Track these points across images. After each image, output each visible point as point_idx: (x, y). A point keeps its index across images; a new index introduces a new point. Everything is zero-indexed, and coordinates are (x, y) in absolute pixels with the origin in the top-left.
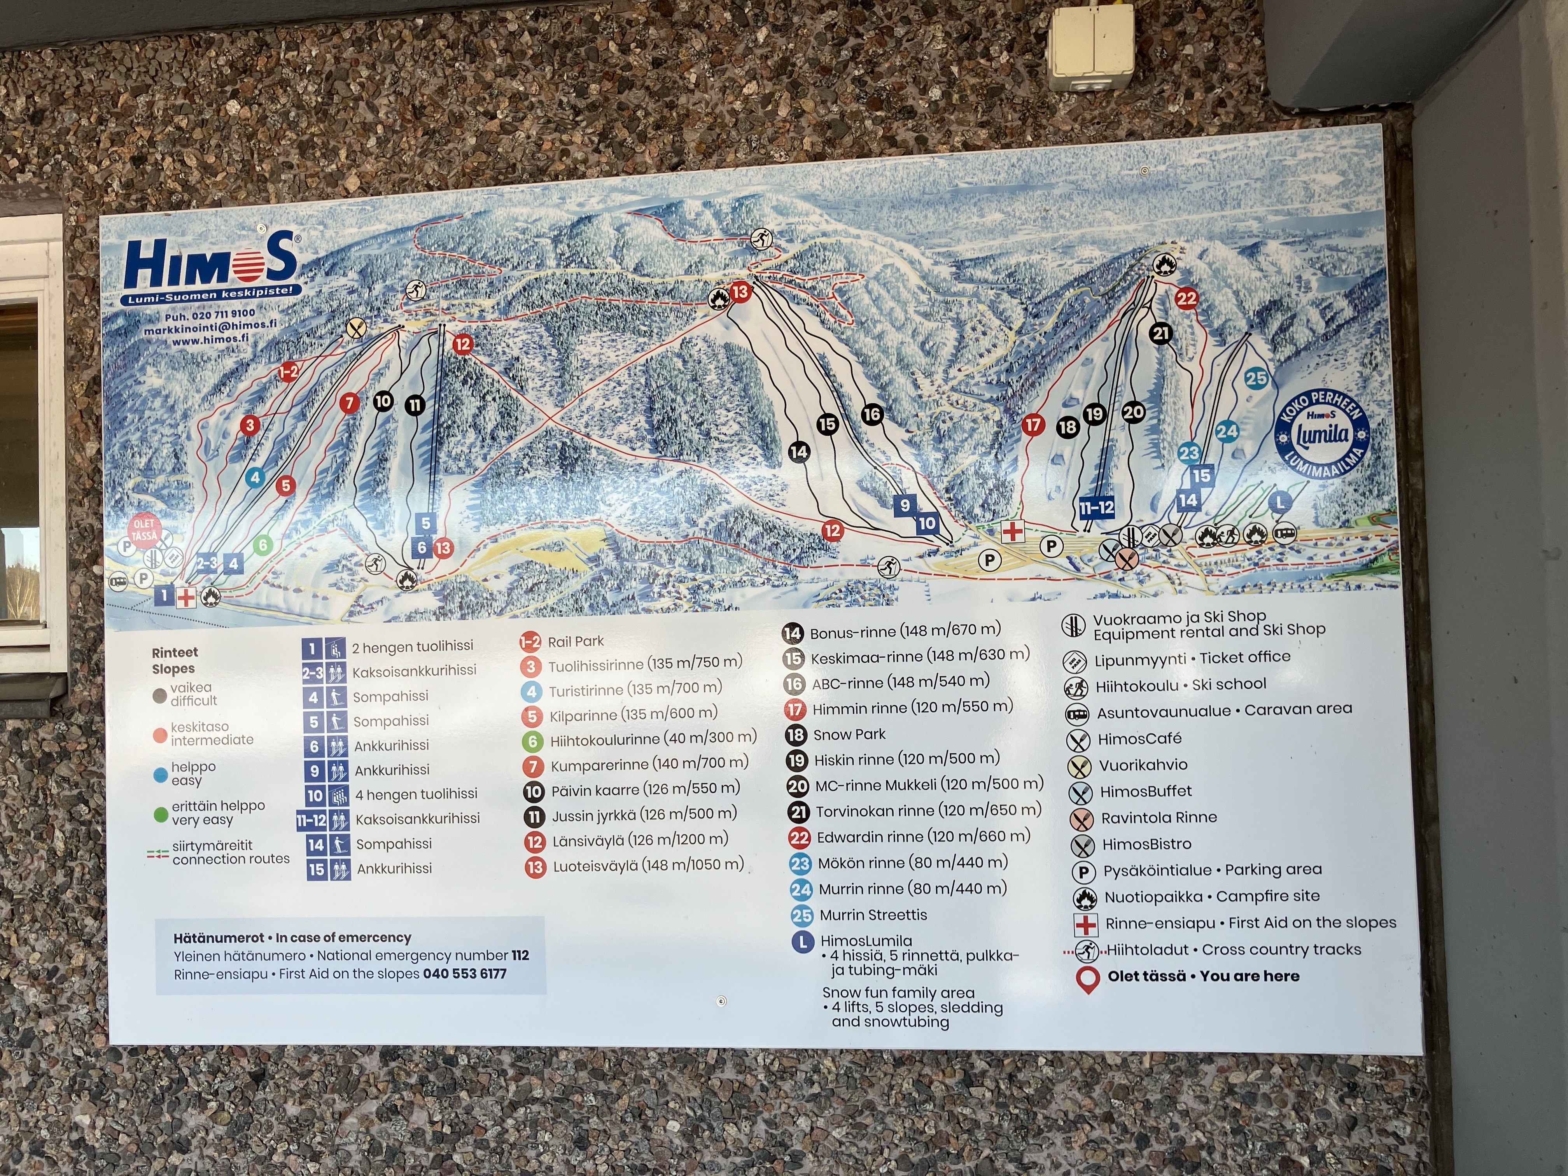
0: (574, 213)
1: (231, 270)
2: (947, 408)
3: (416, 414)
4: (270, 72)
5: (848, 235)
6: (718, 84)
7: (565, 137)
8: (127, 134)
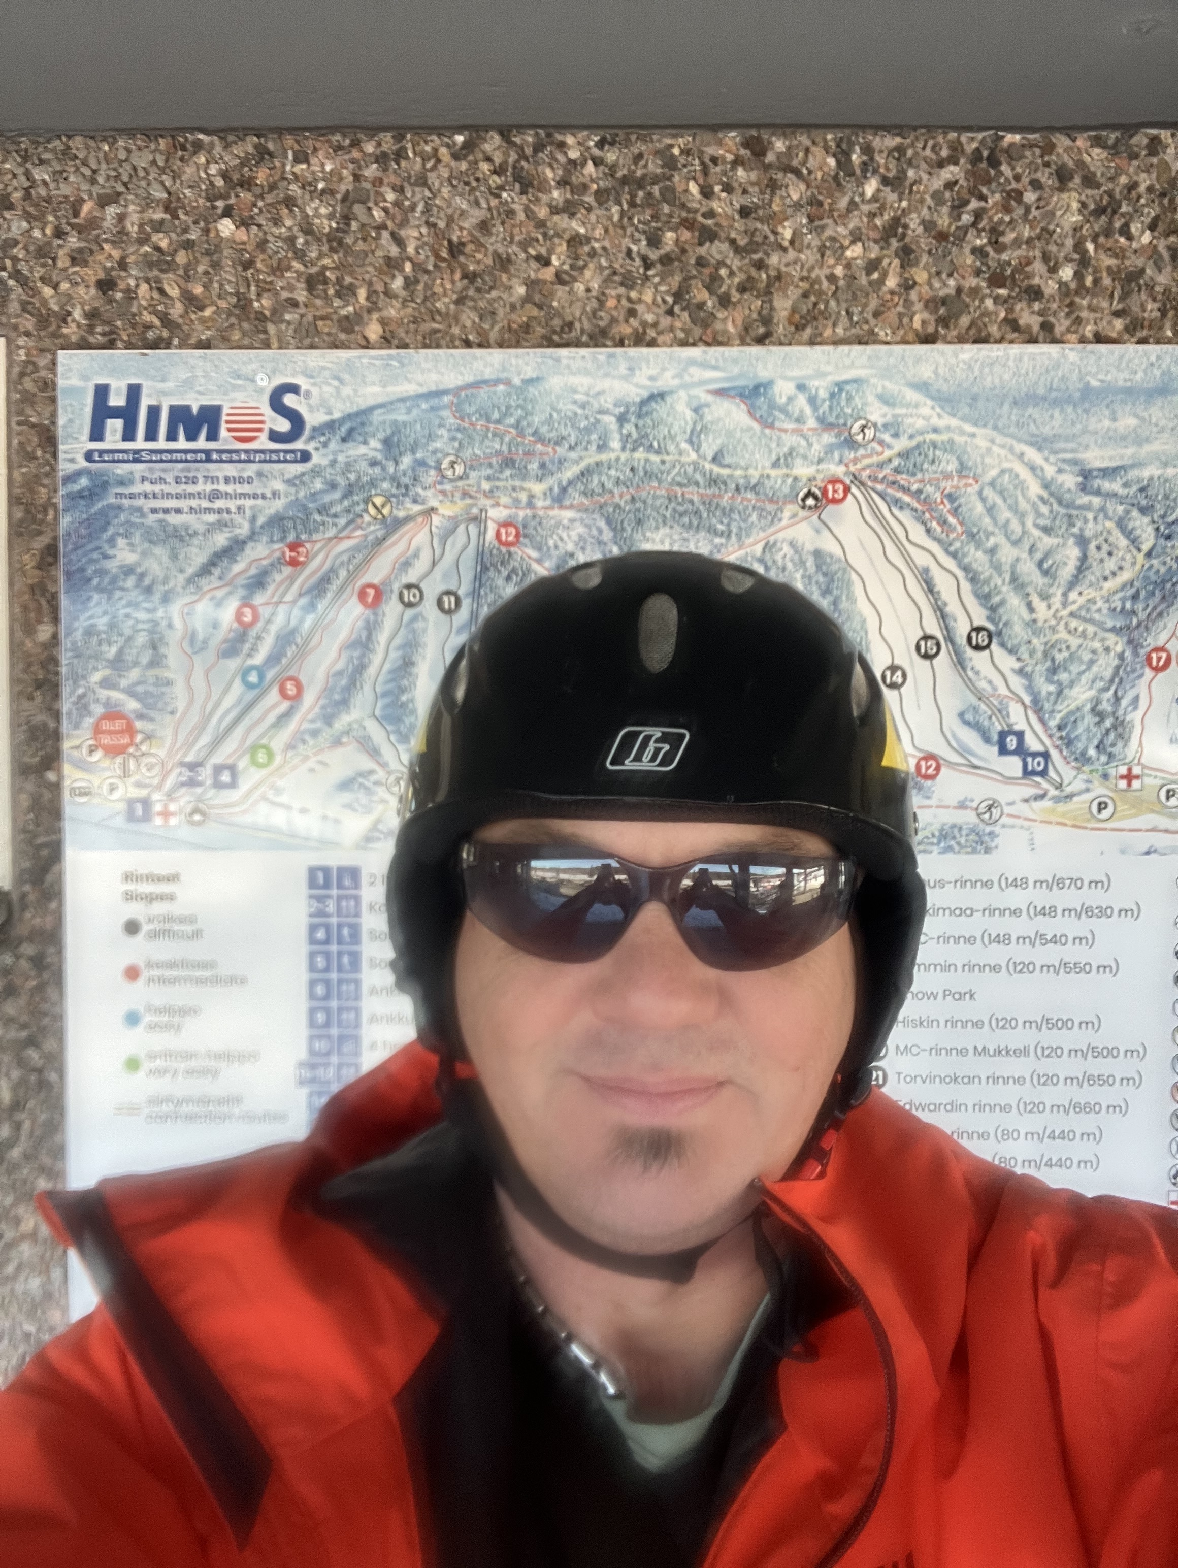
0: (644, 387)
1: (223, 427)
2: (1063, 635)
3: (449, 612)
4: (273, 187)
5: (962, 432)
6: (816, 243)
7: (633, 295)
8: (92, 252)
